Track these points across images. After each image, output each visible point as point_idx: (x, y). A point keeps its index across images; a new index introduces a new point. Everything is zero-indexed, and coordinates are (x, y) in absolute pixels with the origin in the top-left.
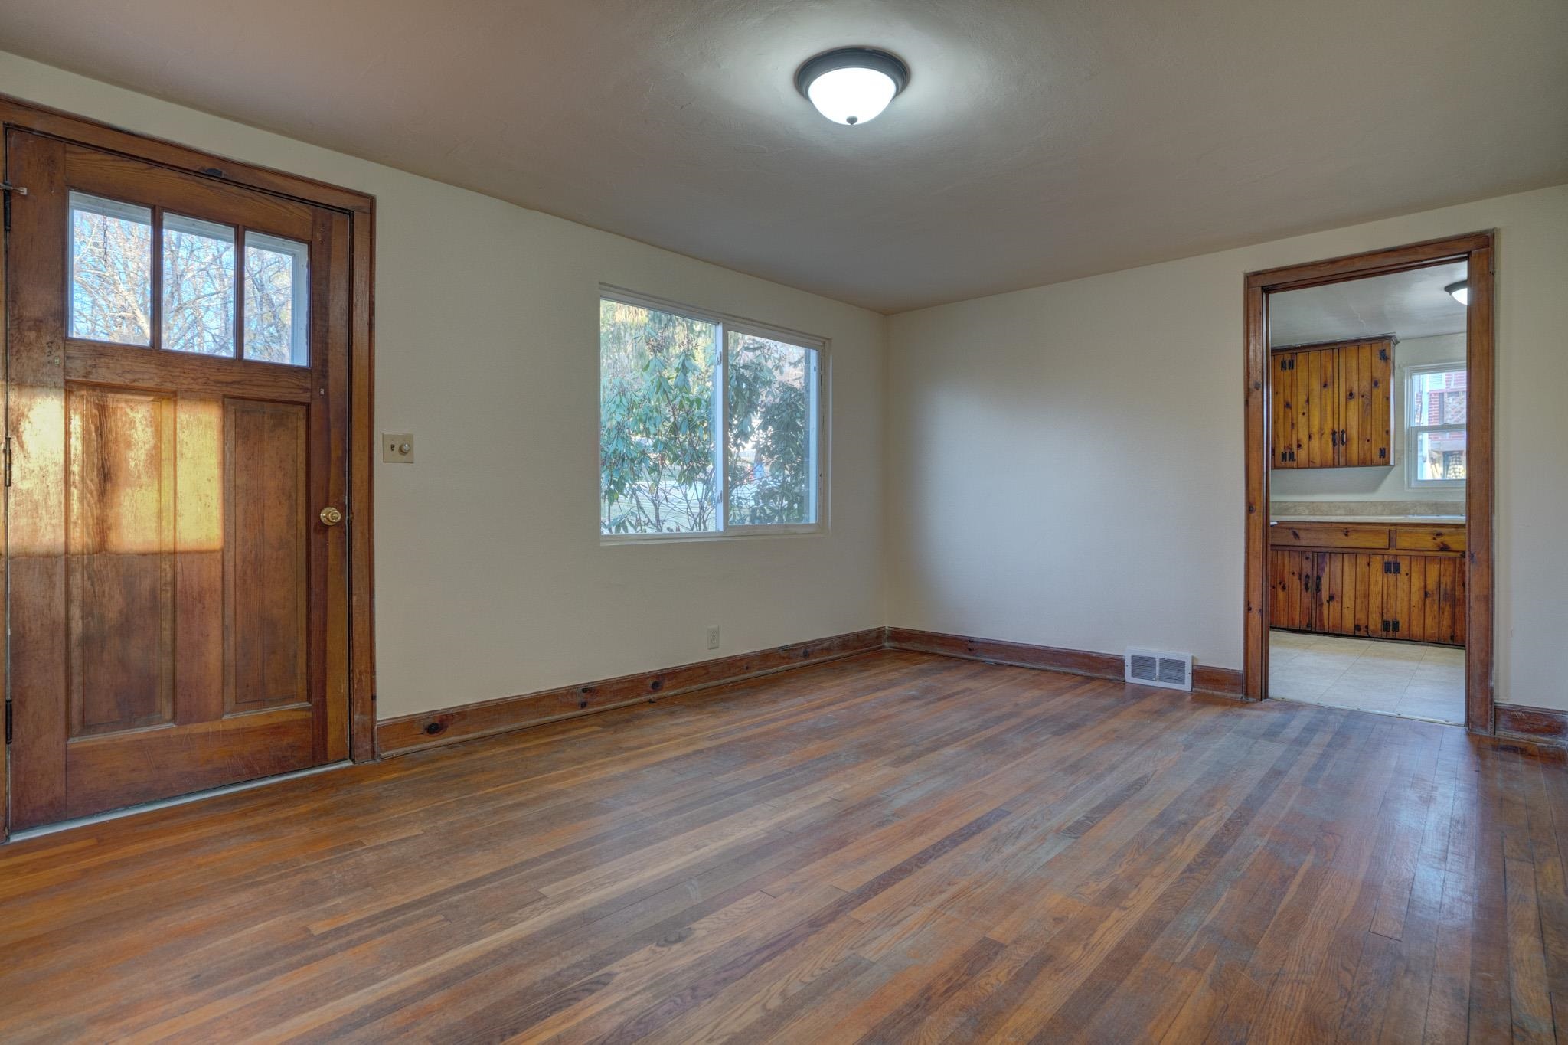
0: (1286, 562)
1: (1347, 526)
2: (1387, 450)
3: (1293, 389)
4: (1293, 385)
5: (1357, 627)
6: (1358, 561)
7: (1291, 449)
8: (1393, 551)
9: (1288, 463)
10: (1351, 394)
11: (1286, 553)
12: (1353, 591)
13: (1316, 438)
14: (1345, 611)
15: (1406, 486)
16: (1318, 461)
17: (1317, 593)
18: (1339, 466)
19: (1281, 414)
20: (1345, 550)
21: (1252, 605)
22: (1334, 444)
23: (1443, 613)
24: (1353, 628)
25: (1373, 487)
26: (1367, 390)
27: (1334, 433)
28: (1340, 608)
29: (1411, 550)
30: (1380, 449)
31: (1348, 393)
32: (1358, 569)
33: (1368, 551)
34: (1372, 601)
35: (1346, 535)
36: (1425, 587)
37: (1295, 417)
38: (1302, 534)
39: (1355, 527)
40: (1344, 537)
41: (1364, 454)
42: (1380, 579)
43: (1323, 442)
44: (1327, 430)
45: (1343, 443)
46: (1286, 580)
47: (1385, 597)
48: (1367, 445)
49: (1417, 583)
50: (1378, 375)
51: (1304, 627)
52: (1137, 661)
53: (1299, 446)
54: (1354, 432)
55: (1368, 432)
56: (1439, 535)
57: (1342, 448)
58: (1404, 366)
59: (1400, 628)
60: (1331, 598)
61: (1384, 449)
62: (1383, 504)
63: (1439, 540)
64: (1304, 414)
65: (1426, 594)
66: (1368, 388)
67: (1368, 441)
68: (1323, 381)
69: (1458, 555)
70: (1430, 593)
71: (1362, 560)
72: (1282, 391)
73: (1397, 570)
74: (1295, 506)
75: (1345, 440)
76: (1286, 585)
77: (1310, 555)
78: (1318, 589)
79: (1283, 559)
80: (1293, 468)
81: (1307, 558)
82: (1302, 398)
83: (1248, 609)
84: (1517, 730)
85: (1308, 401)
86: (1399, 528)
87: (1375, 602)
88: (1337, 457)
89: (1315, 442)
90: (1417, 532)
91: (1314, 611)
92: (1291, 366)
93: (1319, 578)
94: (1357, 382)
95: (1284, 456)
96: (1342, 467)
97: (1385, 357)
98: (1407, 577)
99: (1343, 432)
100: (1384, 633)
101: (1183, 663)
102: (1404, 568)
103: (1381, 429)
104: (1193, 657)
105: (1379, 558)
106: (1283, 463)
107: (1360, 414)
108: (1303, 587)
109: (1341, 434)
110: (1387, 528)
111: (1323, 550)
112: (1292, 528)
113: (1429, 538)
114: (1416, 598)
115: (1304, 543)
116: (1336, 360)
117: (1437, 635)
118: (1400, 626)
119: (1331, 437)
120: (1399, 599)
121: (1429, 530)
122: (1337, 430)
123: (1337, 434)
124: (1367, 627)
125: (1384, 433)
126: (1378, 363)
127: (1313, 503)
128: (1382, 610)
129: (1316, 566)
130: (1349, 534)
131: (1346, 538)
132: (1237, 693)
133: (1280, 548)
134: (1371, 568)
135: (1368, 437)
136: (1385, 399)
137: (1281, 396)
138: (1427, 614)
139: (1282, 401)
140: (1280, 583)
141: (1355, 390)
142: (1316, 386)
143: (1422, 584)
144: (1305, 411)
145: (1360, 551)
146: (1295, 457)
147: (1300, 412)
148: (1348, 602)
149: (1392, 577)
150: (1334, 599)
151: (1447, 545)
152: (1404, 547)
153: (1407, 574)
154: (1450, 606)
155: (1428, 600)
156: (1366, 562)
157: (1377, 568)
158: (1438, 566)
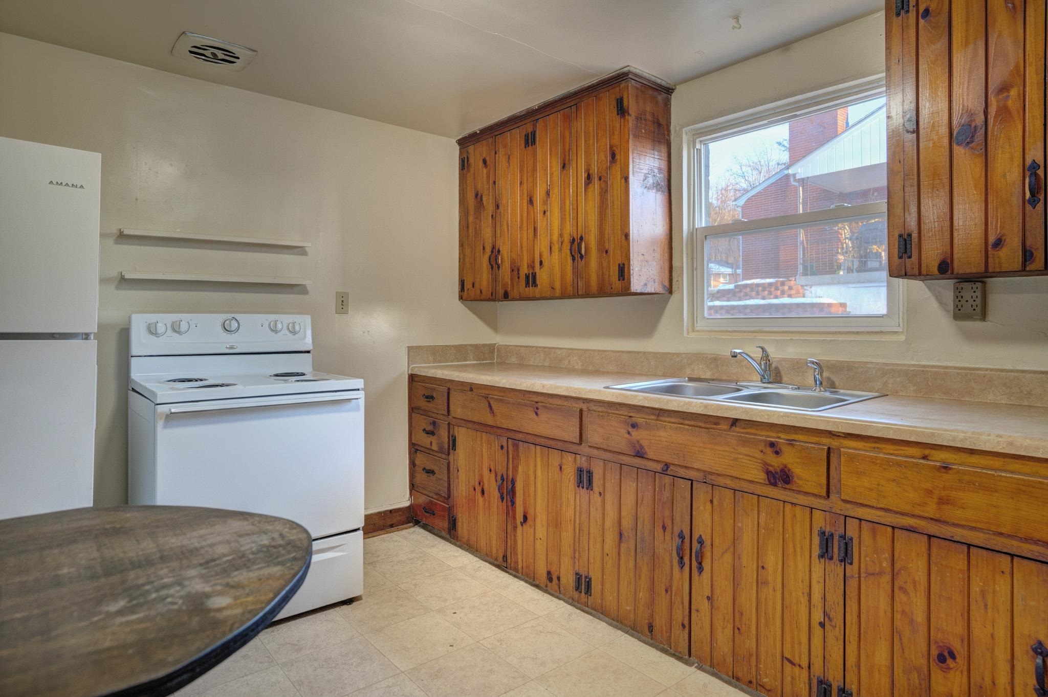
0: (484, 451)
1: (539, 399)
4: (535, 168)
5: (549, 575)
6: (550, 462)
8: (585, 450)
9: (531, 290)
12: (546, 513)
14: (538, 546)
15: (685, 328)
16: (559, 286)
17: (512, 506)
18: (578, 295)
22: (573, 259)
23: (640, 576)
24: (545, 577)
26: (605, 167)
27: (573, 241)
28: (533, 538)
29: (604, 450)
30: (619, 265)
32: (550, 475)
33: (559, 445)
34: (564, 535)
35: (537, 414)
36: (620, 523)
37: (536, 219)
38: (495, 407)
39: (546, 400)
40: (534, 416)
41: (603, 276)
42: (572, 496)
43: (562, 256)
44: (567, 235)
45: (581, 257)
46: (485, 480)
47: (577, 531)
48: (605, 260)
49: (611, 514)
50: (615, 141)
51: (501, 559)
53: (541, 263)
55: (606, 237)
56: (634, 426)
57: (581, 265)
59: (593, 591)
60: (525, 518)
63: (634, 436)
65: (621, 535)
67: (607, 252)
69: (658, 467)
70: (626, 534)
71: (554, 460)
73: (590, 485)
75: (583, 252)
76: (485, 488)
77: (505, 444)
78: (513, 502)
79: (482, 444)
81: (502, 448)
86: (592, 408)
87: (567, 538)
88: (576, 281)
90: (609, 418)
92: (534, 140)
93: (513, 483)
98: (600, 499)
99: (581, 238)
100: (577, 595)
102: (597, 483)
103: (619, 232)
105: (571, 459)
106: (527, 290)
108: (499, 494)
109: (579, 242)
110: (578, 407)
112: (488, 396)
113: (623, 430)
114: (610, 540)
115: (498, 421)
116: (574, 124)
117: (632, 617)
118: (593, 586)
119: (570, 248)
120: (592, 538)
121: (624, 415)
122: (576, 236)
123: (576, 243)
124: (559, 578)
125: (623, 239)
128: (575, 553)
129: (511, 460)
130: (539, 412)
131: (537, 418)
133: (479, 427)
134: (563, 477)
135: (607, 246)
138: (622, 574)
140: (479, 483)
142: (555, 168)
143: (617, 516)
145: (552, 444)
148: (541, 531)
149: (584, 496)
150: (528, 520)
151: (643, 447)
152: (596, 444)
153: (600, 493)
154: (647, 564)
155: (624, 547)
156: (557, 464)
157: (569, 477)
158: (634, 485)
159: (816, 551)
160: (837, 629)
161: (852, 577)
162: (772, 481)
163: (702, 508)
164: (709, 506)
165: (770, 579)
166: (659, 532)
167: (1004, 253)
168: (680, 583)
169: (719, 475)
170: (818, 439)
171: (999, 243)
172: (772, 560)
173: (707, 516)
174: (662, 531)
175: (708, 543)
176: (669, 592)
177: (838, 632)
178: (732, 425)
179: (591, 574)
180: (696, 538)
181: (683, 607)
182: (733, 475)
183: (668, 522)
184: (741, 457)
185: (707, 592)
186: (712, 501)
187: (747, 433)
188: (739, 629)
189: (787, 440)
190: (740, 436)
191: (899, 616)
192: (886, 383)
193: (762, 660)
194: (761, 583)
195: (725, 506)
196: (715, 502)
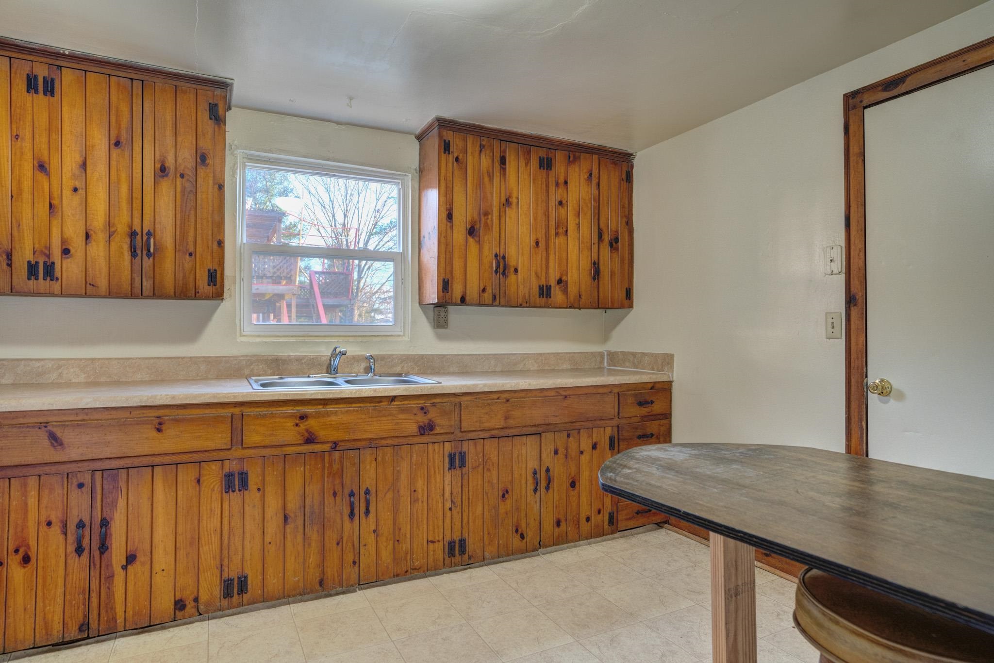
0: (32, 501)
1: (160, 413)
2: (218, 275)
3: (54, 136)
4: (55, 127)
5: (180, 605)
6: (180, 479)
7: (48, 256)
8: (238, 453)
9: (42, 284)
10: (163, 169)
11: (32, 482)
12: (172, 537)
13: (100, 237)
14: (158, 579)
15: (238, 334)
16: (103, 283)
17: (102, 553)
18: (141, 296)
19: (27, 184)
20: (157, 460)
22: (134, 253)
23: (309, 544)
24: (172, 607)
25: (194, 332)
26: (189, 166)
27: (133, 234)
28: (147, 574)
29: (265, 447)
30: (209, 270)
31: (158, 166)
32: (180, 493)
33: (197, 457)
34: (205, 549)
35: (159, 430)
36: (284, 508)
37: (56, 193)
38: (67, 436)
39: (175, 412)
40: (154, 433)
41: (184, 277)
42: (217, 506)
43: (112, 248)
44: (121, 227)
45: (149, 254)
46: (33, 543)
47: (226, 537)
48: (188, 262)
49: (273, 504)
50: (206, 144)
51: (73, 634)
53: (66, 252)
54: (167, 236)
55: (191, 238)
56: (303, 417)
57: (148, 263)
58: (237, 148)
59: (249, 587)
60: (131, 559)
61: (215, 271)
62: (207, 360)
63: (303, 427)
64: (75, 190)
65: (286, 518)
66: (191, 163)
67: (191, 254)
68: (113, 134)
69: (327, 447)
70: (292, 515)
71: (186, 475)
72: (28, 135)
73: (244, 484)
74: (59, 367)
75: (152, 250)
76: (33, 554)
77: (87, 479)
78: (104, 547)
79: (25, 494)
80: (52, 295)
81: (81, 486)
82: (71, 159)
85: (84, 165)
86: (247, 411)
87: (209, 550)
88: (137, 280)
89: (98, 249)
90: (273, 416)
91: (94, 596)
92: (50, 89)
93: (105, 523)
94: (173, 151)
95: (32, 270)
96: (148, 297)
97: (217, 117)
98: (258, 495)
99: (149, 234)
100: (225, 603)
102: (253, 481)
103: (210, 237)
105: (215, 467)
106: (32, 283)
107: (178, 209)
108: (71, 548)
109: (145, 238)
110: (227, 412)
111: (114, 464)
112: (46, 424)
113: (290, 424)
114: (273, 525)
115: (74, 454)
116: (137, 102)
117: (301, 584)
118: (249, 582)
119: (128, 240)
120: (248, 536)
121: (290, 410)
122: (138, 230)
123: (139, 237)
124: (196, 600)
125: (215, 245)
126: (206, 124)
127: (93, 360)
128: (221, 560)
129: (99, 497)
130: (164, 427)
131: (159, 435)
133: (17, 472)
134: (203, 489)
135: (191, 250)
136: (217, 186)
137: (27, 145)
138: (288, 553)
139: (28, 155)
140: (17, 551)
141: (170, 162)
142: (100, 141)
143: (280, 502)
144: (78, 185)
145: (185, 458)
146: (57, 274)
147: (68, 184)
148: (163, 559)
149: (235, 497)
150: (137, 559)
151: (313, 434)
152: (255, 443)
153: (259, 490)
154: (318, 531)
155: (289, 528)
156: (193, 478)
157: (212, 486)
158: (302, 469)
159: (447, 465)
160: (458, 507)
161: (466, 474)
162: (422, 432)
163: (368, 467)
164: (374, 462)
165: (420, 497)
166: (329, 499)
167: (486, 295)
168: (351, 531)
169: (381, 439)
170: (448, 399)
171: (484, 291)
172: (420, 484)
173: (372, 473)
174: (333, 498)
175: (373, 491)
176: (340, 544)
177: (459, 509)
178: (392, 401)
179: (248, 571)
180: (364, 491)
181: (354, 549)
182: (395, 435)
183: (338, 488)
184: (401, 421)
185: (373, 527)
186: (376, 460)
187: (404, 404)
188: (398, 541)
189: (431, 403)
190: (401, 407)
191: (487, 484)
192: (403, 367)
193: (415, 552)
194: (414, 501)
195: (387, 459)
196: (379, 459)
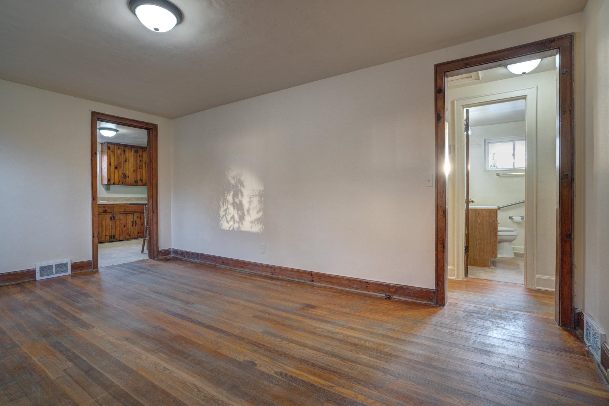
21: (95, 235)
52: (42, 269)
83: (93, 236)
84: (163, 256)
101: (67, 264)
104: (71, 260)
132: (90, 269)
159: (110, 219)
160: (113, 228)
161: (115, 221)
167: (120, 183)
171: (120, 181)
191: (120, 223)
